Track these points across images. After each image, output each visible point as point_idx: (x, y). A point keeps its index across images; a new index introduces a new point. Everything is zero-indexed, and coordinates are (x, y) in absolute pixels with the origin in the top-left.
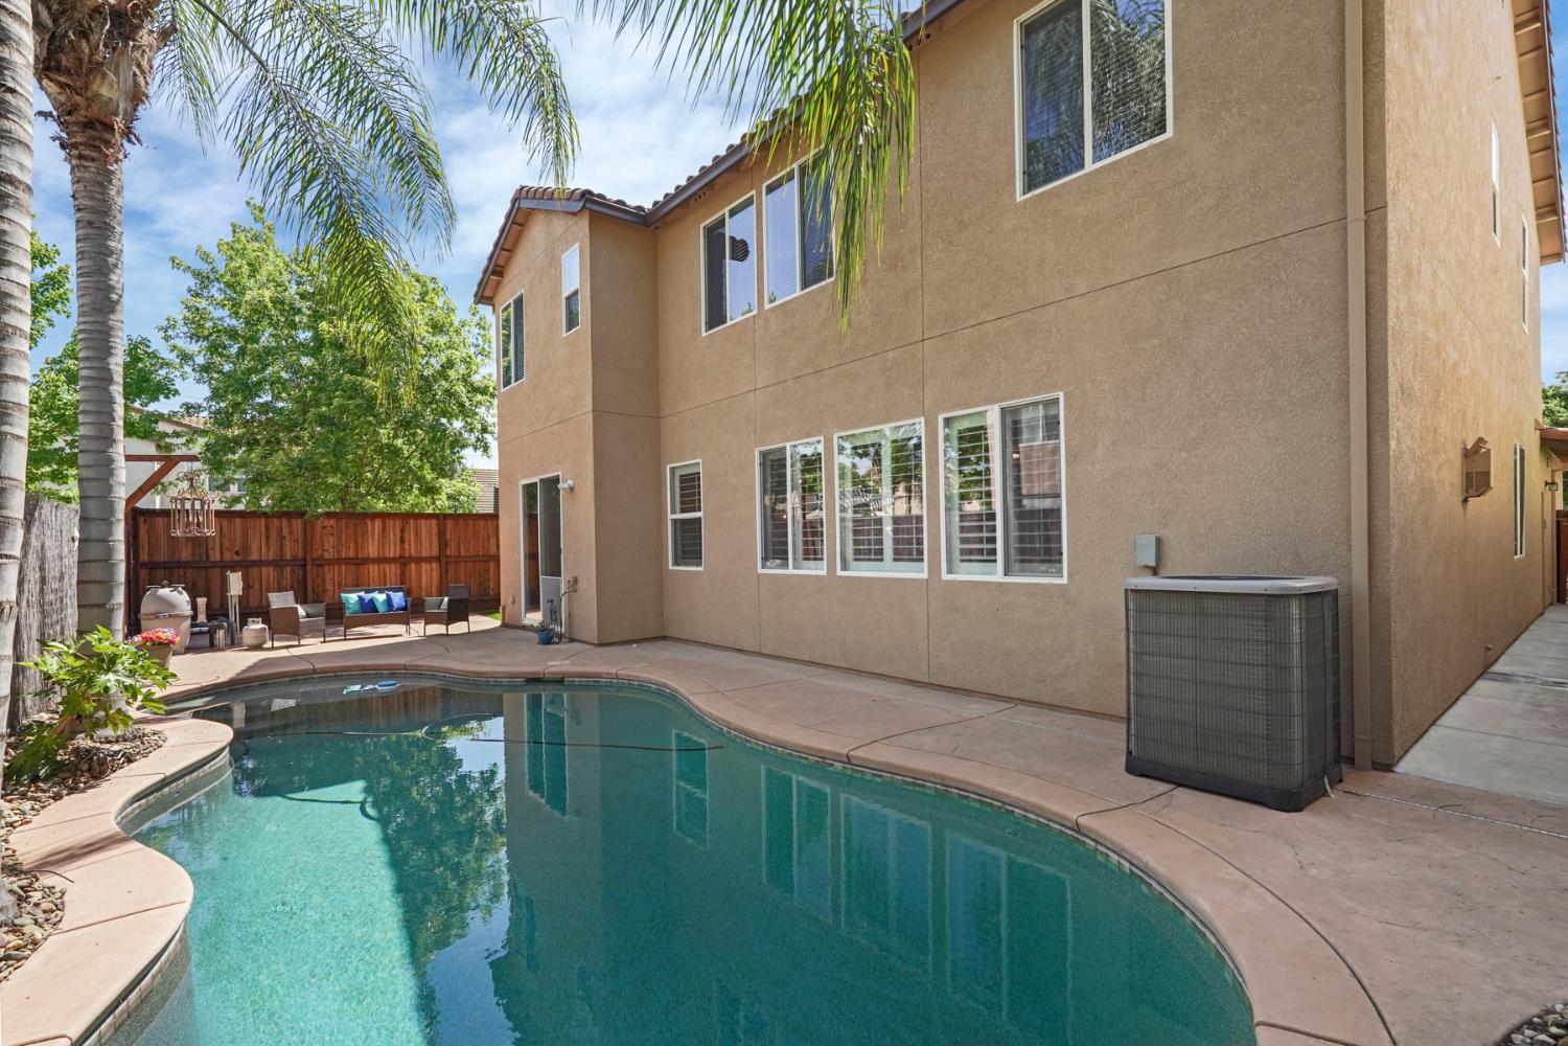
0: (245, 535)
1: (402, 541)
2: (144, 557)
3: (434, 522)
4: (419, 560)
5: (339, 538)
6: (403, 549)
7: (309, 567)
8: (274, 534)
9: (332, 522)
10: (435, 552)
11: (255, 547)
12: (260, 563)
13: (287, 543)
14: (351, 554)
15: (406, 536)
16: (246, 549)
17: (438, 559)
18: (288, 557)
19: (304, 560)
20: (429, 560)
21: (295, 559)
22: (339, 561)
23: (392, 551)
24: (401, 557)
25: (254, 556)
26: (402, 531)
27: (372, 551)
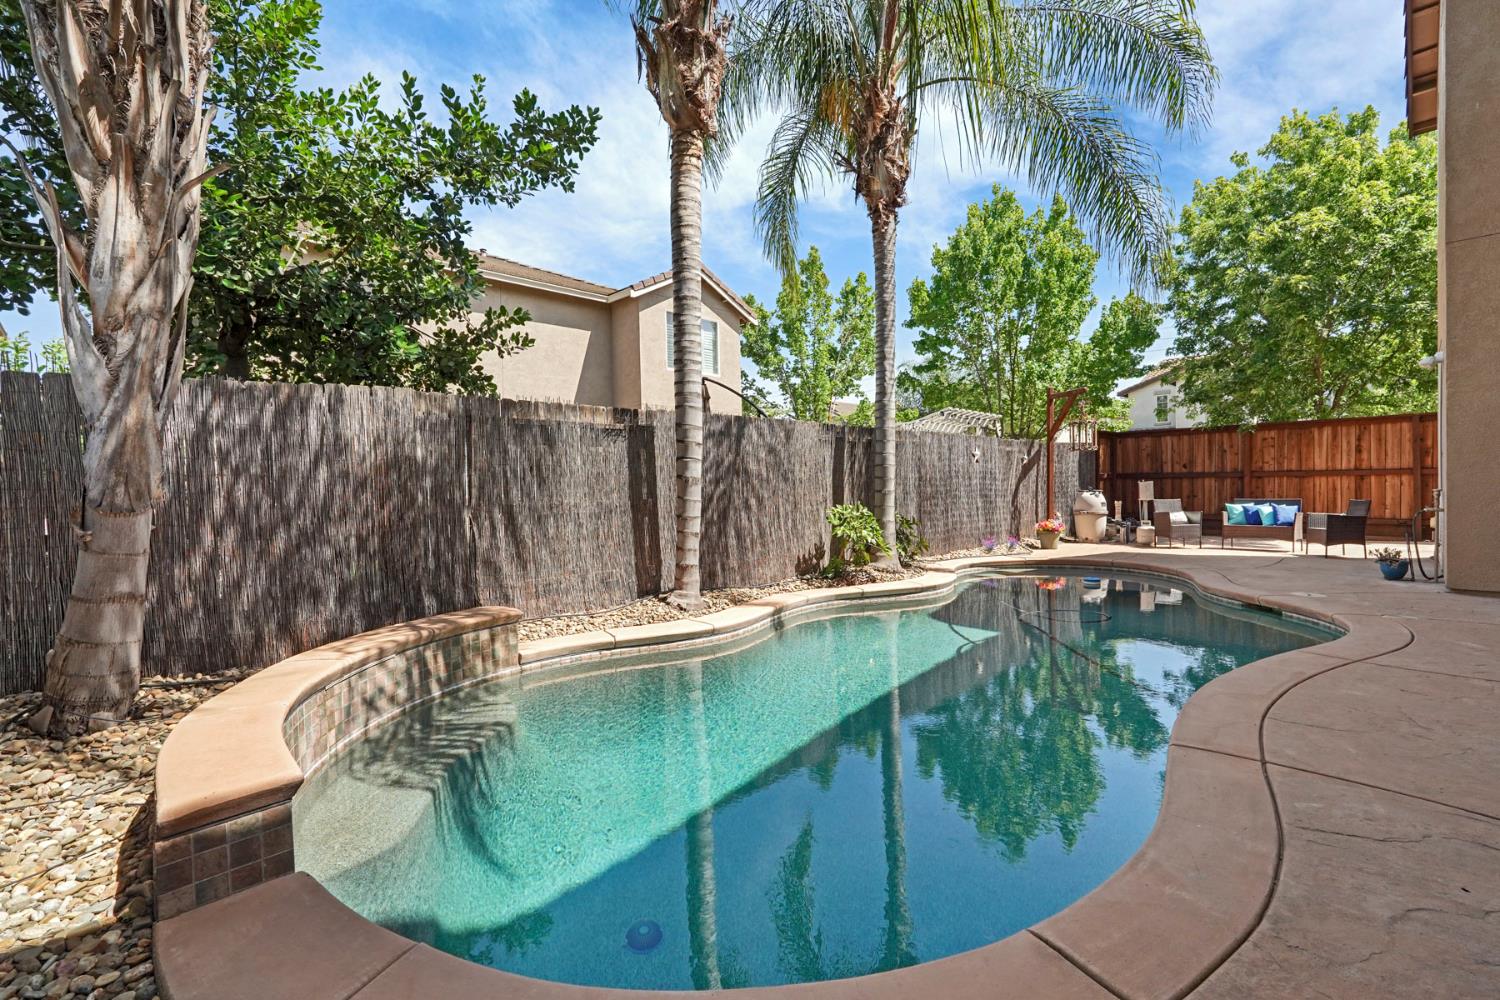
0: (1191, 449)
1: (1359, 450)
2: (1119, 470)
3: (1406, 426)
4: (1382, 472)
5: (1281, 448)
6: (1359, 459)
7: (1247, 479)
8: (1216, 448)
9: (1273, 433)
10: (1407, 460)
11: (1199, 461)
12: (1203, 475)
13: (1228, 456)
14: (1294, 467)
15: (1364, 444)
16: (1192, 462)
17: (1410, 471)
18: (1229, 470)
19: (1242, 472)
20: (1398, 472)
21: (1235, 470)
22: (1280, 473)
23: (1345, 462)
24: (1356, 469)
25: (1199, 469)
26: (1359, 439)
27: (1320, 463)
